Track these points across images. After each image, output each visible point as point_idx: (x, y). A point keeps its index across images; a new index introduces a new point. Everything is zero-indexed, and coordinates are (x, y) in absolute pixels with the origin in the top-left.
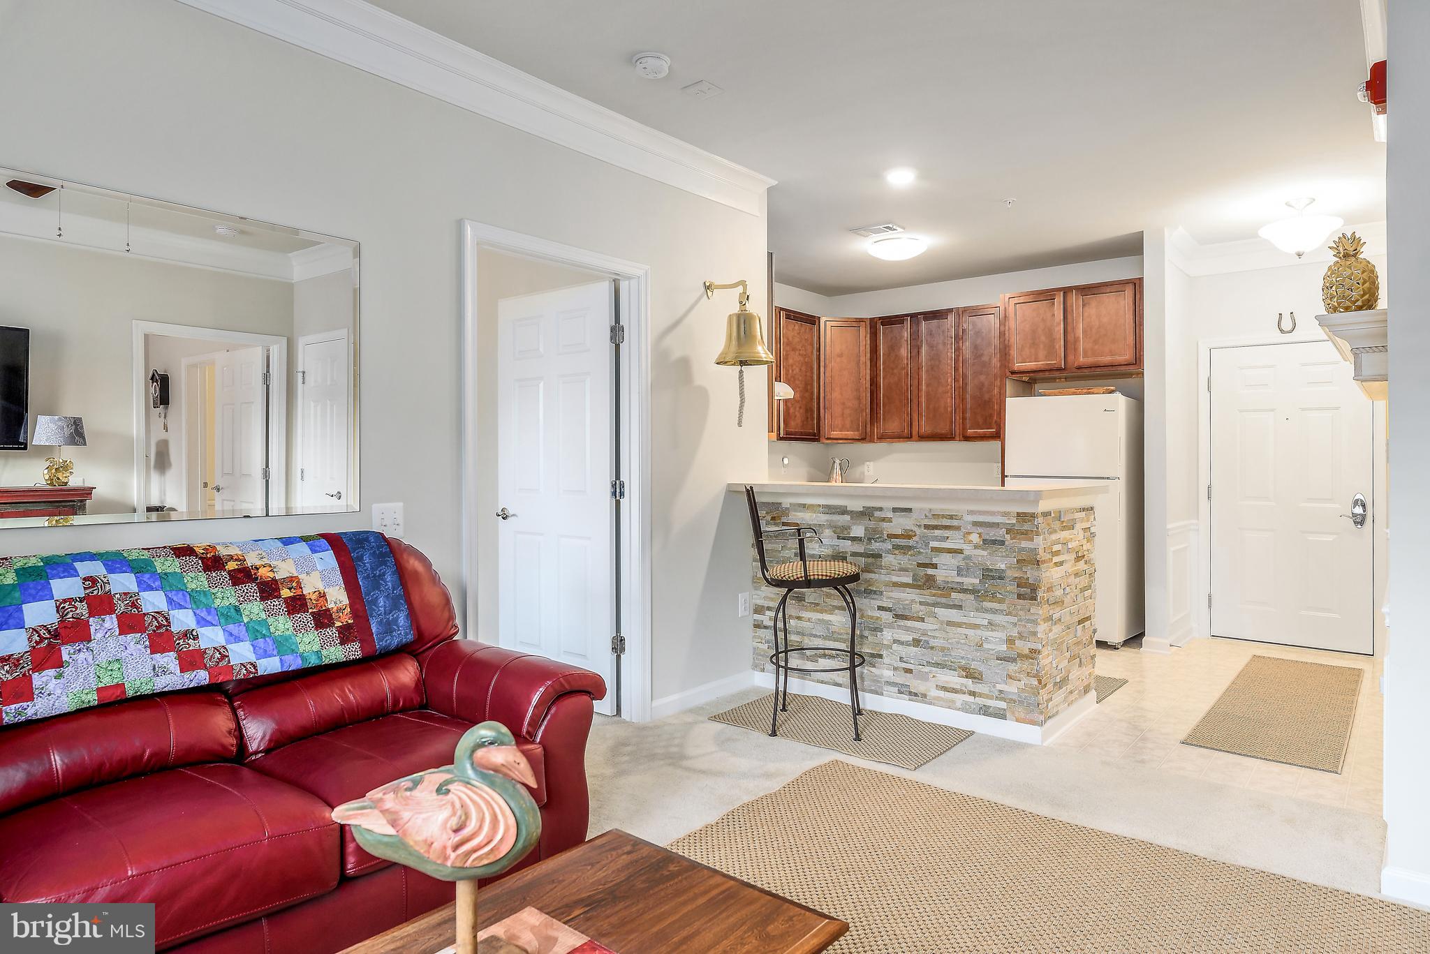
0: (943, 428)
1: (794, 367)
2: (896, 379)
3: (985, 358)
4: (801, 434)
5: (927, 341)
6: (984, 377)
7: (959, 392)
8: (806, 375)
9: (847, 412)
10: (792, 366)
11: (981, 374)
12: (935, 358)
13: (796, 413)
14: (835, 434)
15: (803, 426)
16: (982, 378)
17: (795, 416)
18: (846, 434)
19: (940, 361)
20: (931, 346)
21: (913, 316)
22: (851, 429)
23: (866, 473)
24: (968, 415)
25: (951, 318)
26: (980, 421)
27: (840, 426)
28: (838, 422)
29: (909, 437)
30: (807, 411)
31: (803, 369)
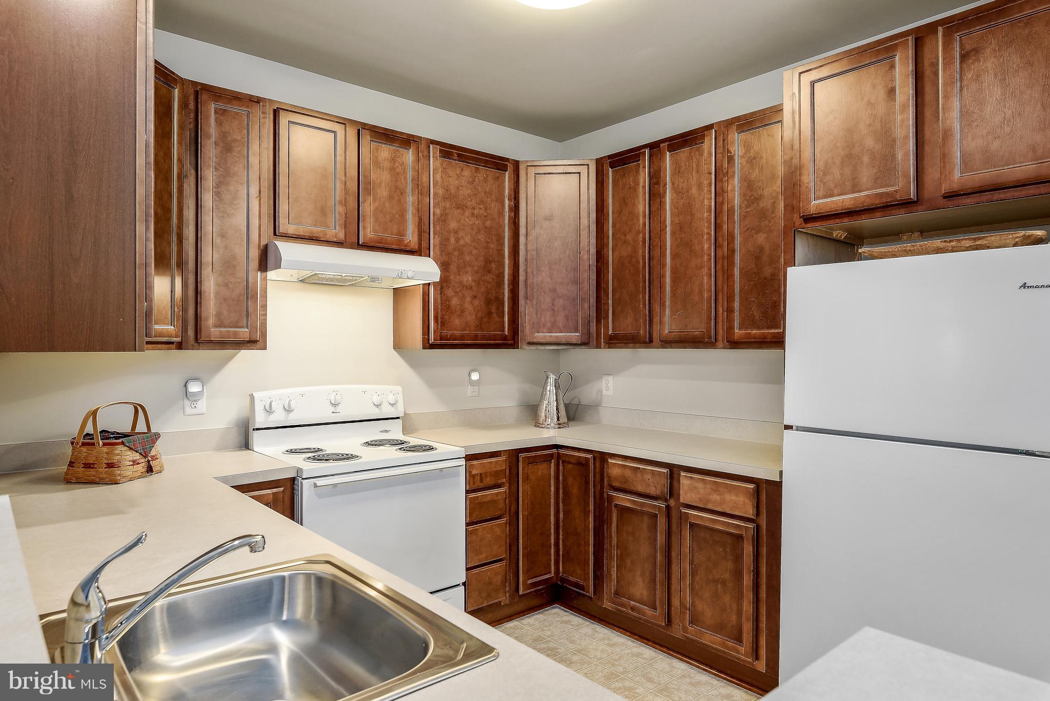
0: (697, 326)
1: (461, 234)
2: (630, 249)
3: (765, 203)
4: (476, 337)
5: (673, 184)
6: (764, 236)
7: (723, 265)
8: (487, 248)
9: (560, 302)
10: (456, 232)
11: (758, 232)
12: (686, 210)
13: (466, 305)
14: (540, 336)
15: (480, 326)
16: (761, 238)
17: (463, 311)
18: (557, 337)
19: (692, 215)
20: (677, 191)
21: (654, 146)
22: (566, 329)
23: (604, 392)
24: (737, 305)
25: (709, 143)
26: (757, 314)
27: (549, 325)
28: (547, 317)
29: (648, 342)
30: (488, 302)
31: (482, 237)
